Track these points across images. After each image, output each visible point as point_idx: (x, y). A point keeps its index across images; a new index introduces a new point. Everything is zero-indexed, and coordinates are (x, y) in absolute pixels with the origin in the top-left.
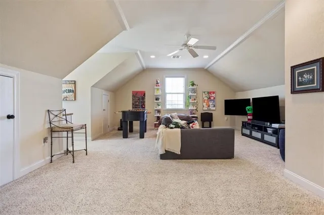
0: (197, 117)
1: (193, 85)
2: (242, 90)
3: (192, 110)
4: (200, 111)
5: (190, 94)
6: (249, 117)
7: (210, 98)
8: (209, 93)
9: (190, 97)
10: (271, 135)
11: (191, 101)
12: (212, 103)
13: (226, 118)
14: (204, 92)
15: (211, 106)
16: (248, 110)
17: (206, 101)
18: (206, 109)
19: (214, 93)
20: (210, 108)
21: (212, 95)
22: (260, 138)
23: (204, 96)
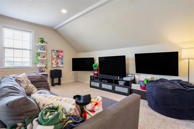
0: (47, 75)
1: (42, 41)
2: (85, 51)
3: (41, 68)
4: (50, 68)
5: (39, 51)
6: (96, 72)
7: (58, 56)
8: (58, 51)
9: (39, 54)
10: (123, 87)
11: (39, 58)
12: (60, 61)
13: (71, 74)
14: (54, 50)
15: (59, 63)
16: (95, 67)
17: (55, 59)
18: (55, 66)
19: (62, 52)
20: (59, 65)
21: (61, 54)
22: (111, 89)
23: (53, 54)
